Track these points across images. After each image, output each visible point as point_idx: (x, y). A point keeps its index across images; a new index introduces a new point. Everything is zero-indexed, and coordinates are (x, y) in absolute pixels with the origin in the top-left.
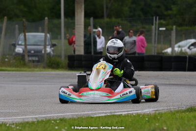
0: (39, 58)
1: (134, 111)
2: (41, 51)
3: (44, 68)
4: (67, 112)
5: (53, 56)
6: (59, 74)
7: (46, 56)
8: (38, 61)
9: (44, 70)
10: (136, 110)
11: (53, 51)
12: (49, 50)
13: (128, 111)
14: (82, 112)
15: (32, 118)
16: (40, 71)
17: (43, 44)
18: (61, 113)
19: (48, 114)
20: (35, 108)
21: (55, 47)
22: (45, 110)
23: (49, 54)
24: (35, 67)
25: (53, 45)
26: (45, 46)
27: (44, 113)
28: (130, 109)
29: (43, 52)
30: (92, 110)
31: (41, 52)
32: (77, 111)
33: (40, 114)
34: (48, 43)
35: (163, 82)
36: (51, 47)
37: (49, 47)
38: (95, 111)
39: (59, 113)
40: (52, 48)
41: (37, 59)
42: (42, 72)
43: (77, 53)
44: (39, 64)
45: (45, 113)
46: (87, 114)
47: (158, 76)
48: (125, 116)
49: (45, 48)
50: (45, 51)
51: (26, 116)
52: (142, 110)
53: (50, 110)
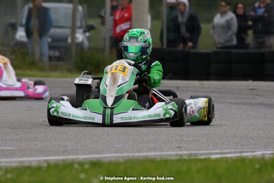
0: (60, 52)
1: (235, 152)
3: (71, 71)
4: (107, 152)
7: (74, 49)
8: (59, 59)
9: (69, 75)
10: (240, 152)
11: (89, 39)
12: (80, 37)
13: (225, 153)
14: (136, 152)
15: (39, 161)
16: (63, 77)
17: (70, 24)
18: (97, 153)
19: (70, 154)
20: (48, 143)
21: (92, 32)
22: (65, 146)
23: (80, 45)
24: (54, 69)
25: (90, 28)
26: (74, 29)
28: (228, 148)
29: (69, 41)
30: (155, 149)
31: (66, 40)
32: (126, 152)
33: (54, 155)
34: (78, 24)
36: (84, 32)
37: (81, 31)
38: (162, 151)
40: (87, 34)
41: (57, 54)
42: (64, 79)
44: (61, 63)
45: (64, 153)
46: (146, 156)
48: (217, 160)
49: (73, 33)
50: (74, 38)
51: (28, 156)
52: (252, 152)
53: (75, 147)
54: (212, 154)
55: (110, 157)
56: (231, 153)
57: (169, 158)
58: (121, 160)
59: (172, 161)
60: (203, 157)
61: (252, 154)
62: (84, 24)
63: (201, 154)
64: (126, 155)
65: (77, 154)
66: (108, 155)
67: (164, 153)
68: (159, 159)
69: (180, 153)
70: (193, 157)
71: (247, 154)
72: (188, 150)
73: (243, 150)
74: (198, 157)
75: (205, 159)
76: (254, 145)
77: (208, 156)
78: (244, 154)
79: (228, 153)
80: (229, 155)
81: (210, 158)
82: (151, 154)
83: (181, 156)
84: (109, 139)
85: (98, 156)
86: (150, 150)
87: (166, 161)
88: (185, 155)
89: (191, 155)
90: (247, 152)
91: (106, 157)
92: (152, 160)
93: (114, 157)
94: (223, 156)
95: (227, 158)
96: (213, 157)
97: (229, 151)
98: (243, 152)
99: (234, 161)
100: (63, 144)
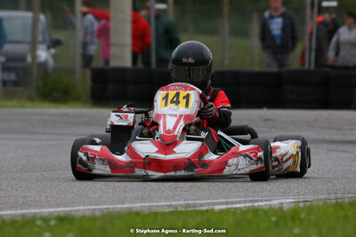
0: (17, 74)
1: (246, 202)
2: (23, 59)
3: (31, 99)
4: (79, 203)
5: (55, 70)
6: (67, 115)
7: (35, 70)
8: (16, 83)
9: (29, 104)
10: (252, 201)
11: (54, 57)
12: (43, 54)
13: (232, 203)
14: (117, 203)
16: (22, 107)
17: (29, 38)
18: (66, 206)
19: (30, 206)
21: (59, 48)
22: (25, 197)
23: (43, 65)
25: (55, 43)
26: (33, 46)
27: (22, 205)
28: (237, 196)
29: (29, 59)
30: (142, 199)
32: (105, 203)
34: (40, 38)
35: (328, 137)
36: (49, 48)
37: (44, 46)
38: (151, 201)
39: (58, 205)
40: (53, 51)
42: (23, 110)
43: (114, 63)
46: (130, 208)
47: (316, 120)
48: (221, 211)
49: (33, 51)
50: (34, 56)
52: (268, 200)
53: (37, 198)
54: (215, 204)
55: (83, 210)
56: (240, 202)
57: (160, 210)
58: (98, 214)
59: (164, 214)
60: (204, 208)
61: (269, 203)
62: (47, 38)
63: (201, 205)
64: (105, 207)
65: (41, 207)
66: (81, 208)
67: (154, 204)
68: (147, 211)
69: (173, 203)
70: (192, 209)
71: (261, 203)
72: (186, 200)
73: (256, 199)
74: (197, 209)
75: (207, 211)
76: (270, 191)
77: (210, 207)
78: (256, 204)
79: (236, 203)
80: (238, 206)
81: (212, 209)
82: (137, 206)
83: (176, 207)
84: (82, 187)
85: (67, 209)
86: (136, 200)
87: (156, 214)
88: (181, 205)
89: (189, 205)
90: (261, 201)
91: (78, 210)
92: (137, 214)
93: (89, 210)
94: (230, 206)
95: (236, 209)
96: (217, 208)
97: (239, 200)
98: (256, 201)
99: (244, 212)
100: (22, 195)
